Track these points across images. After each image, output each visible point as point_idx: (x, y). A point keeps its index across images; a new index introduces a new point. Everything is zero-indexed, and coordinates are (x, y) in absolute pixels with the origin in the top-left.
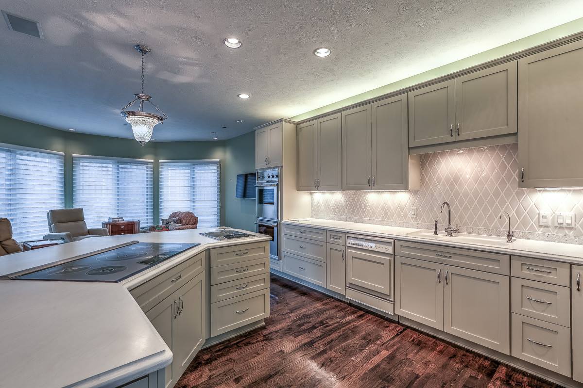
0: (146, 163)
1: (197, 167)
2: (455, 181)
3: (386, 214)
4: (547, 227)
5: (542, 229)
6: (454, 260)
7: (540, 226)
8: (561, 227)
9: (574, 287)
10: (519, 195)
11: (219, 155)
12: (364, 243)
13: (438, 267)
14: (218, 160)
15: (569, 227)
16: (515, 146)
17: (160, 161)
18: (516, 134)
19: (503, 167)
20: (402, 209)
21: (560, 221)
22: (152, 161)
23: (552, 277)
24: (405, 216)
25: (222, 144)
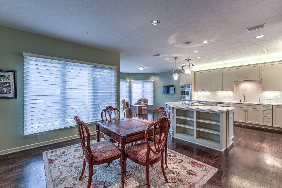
0: (127, 81)
1: (144, 83)
2: (245, 89)
3: (225, 98)
4: (268, 100)
5: (267, 100)
6: (248, 107)
7: (266, 100)
8: (270, 99)
9: (273, 110)
10: (262, 93)
11: (153, 79)
12: (223, 105)
13: (244, 109)
14: (153, 80)
15: (272, 99)
16: (261, 82)
17: (132, 80)
18: (262, 80)
19: (258, 86)
20: (230, 96)
21: (270, 98)
22: (129, 80)
23: (269, 108)
24: (231, 98)
25: (155, 74)
